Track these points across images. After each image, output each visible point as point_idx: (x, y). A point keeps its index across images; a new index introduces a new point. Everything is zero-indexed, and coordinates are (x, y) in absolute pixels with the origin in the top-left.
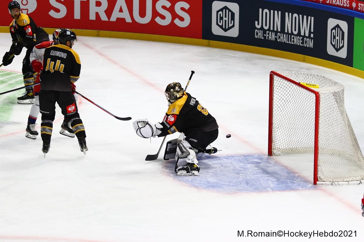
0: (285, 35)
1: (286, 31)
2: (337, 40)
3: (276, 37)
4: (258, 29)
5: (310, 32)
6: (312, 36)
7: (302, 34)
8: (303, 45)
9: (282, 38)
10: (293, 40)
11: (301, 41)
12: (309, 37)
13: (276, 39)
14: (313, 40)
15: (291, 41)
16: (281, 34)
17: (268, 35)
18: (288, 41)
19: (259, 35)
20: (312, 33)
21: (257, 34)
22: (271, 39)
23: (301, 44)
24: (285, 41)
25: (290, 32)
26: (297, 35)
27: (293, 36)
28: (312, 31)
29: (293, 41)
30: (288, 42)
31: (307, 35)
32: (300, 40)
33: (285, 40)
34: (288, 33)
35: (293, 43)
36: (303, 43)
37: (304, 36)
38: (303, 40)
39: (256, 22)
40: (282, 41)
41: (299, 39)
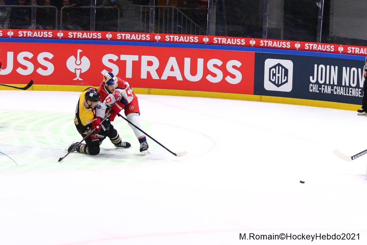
0: (342, 88)
1: (343, 84)
3: (332, 90)
4: (313, 84)
9: (339, 91)
11: (360, 93)
13: (332, 92)
15: (348, 93)
16: (338, 87)
17: (324, 89)
19: (314, 89)
21: (312, 88)
22: (327, 93)
23: (360, 95)
24: (342, 94)
25: (347, 85)
26: (355, 88)
27: (351, 89)
29: (351, 93)
30: (345, 94)
33: (342, 93)
34: (345, 86)
35: (350, 95)
39: (311, 77)
40: (339, 94)
41: (358, 91)
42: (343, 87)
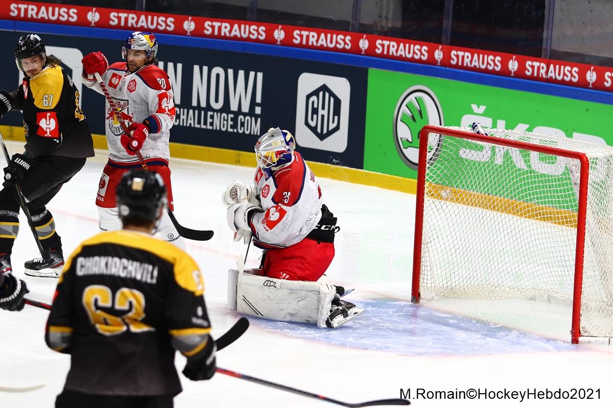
0: (191, 111)
1: (194, 103)
2: (323, 116)
5: (253, 103)
6: (258, 110)
7: (234, 107)
8: (235, 130)
9: (185, 117)
10: (211, 120)
11: (232, 123)
12: (251, 113)
14: (259, 120)
15: (205, 124)
16: (182, 110)
18: (199, 123)
20: (258, 105)
23: (231, 128)
24: (190, 124)
25: (203, 104)
26: (221, 111)
27: (212, 113)
28: (259, 100)
29: (212, 124)
30: (197, 126)
31: (245, 108)
32: (227, 120)
33: (192, 122)
34: (199, 107)
35: (209, 127)
36: (234, 126)
37: (239, 112)
38: (235, 120)
40: (185, 125)
41: (226, 118)
42: (194, 109)
